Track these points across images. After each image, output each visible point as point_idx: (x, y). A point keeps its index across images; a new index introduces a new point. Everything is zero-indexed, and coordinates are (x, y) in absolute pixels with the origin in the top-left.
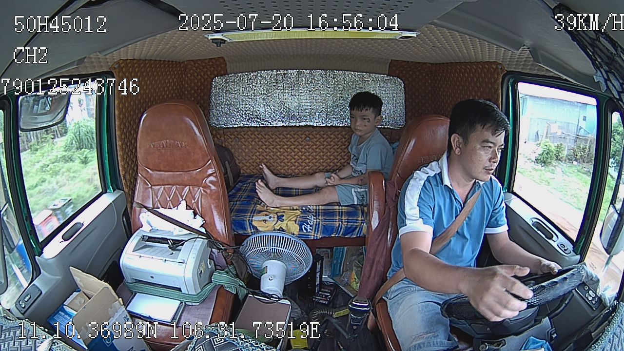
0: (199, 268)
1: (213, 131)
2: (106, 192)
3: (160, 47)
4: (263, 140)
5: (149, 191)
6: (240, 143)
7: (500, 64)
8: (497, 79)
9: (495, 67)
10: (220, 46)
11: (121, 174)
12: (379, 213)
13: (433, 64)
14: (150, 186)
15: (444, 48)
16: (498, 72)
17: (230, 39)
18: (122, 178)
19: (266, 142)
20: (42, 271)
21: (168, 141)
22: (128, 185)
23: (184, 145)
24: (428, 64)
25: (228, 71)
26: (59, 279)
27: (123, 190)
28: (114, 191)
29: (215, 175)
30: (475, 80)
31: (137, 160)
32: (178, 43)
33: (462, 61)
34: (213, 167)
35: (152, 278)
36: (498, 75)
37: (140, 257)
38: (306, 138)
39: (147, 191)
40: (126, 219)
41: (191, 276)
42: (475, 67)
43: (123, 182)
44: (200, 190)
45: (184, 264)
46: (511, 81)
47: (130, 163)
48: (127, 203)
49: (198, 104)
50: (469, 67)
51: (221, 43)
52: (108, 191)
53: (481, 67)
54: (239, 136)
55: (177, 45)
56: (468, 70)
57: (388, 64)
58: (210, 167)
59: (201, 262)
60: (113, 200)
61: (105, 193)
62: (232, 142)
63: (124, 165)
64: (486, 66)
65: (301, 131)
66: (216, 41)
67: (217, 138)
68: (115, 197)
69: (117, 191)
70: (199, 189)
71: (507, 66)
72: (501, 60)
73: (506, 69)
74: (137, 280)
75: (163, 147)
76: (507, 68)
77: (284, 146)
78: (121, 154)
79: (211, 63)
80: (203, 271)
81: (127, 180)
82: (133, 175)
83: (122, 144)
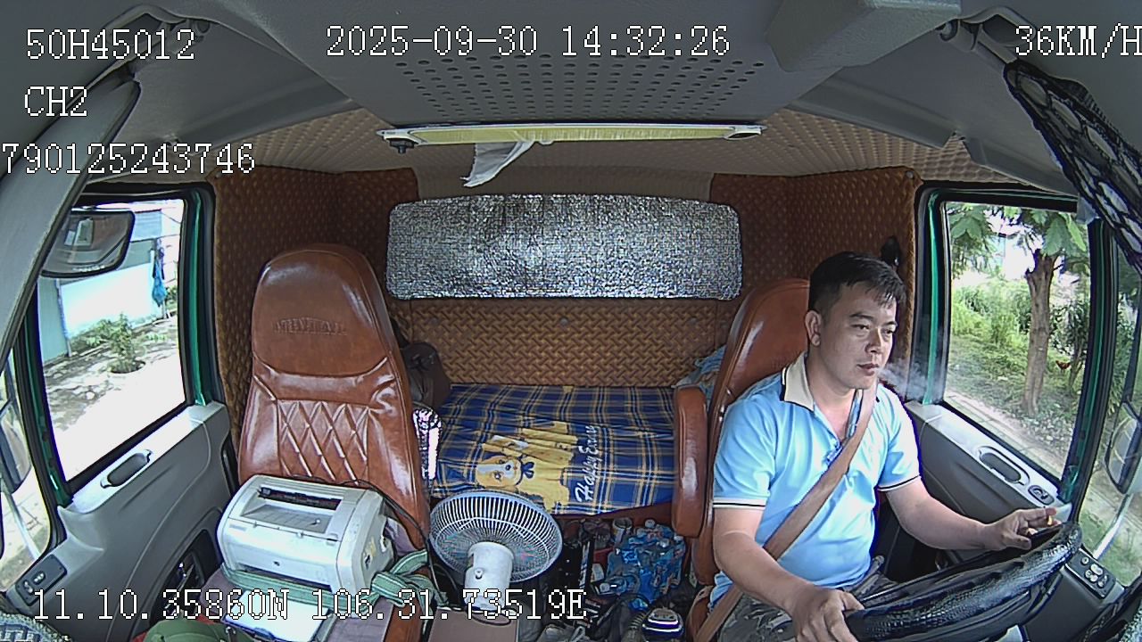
0: (364, 551)
1: (391, 304)
2: (193, 403)
3: (298, 144)
4: (483, 323)
5: (272, 409)
6: (440, 327)
7: (912, 169)
8: (907, 198)
9: (901, 176)
10: (404, 152)
11: (221, 373)
12: (695, 460)
13: (789, 177)
14: (273, 399)
15: (811, 149)
16: (908, 185)
17: (423, 141)
18: (223, 380)
19: (487, 326)
20: (68, 533)
21: (308, 319)
22: (233, 395)
23: (337, 328)
24: (781, 179)
25: (420, 194)
26: (100, 552)
27: (225, 404)
28: (207, 404)
29: (392, 385)
30: (867, 202)
31: (250, 350)
32: (331, 139)
33: (842, 170)
34: (390, 372)
35: (276, 566)
36: (908, 188)
37: (256, 525)
38: (560, 319)
39: (268, 407)
40: (228, 455)
41: (349, 564)
42: (866, 179)
43: (225, 388)
44: (365, 412)
45: (338, 543)
46: (933, 198)
47: (238, 354)
48: (231, 427)
49: (364, 253)
50: (855, 179)
51: (406, 147)
52: (196, 401)
53: (876, 178)
54: (439, 315)
55: (328, 142)
56: (853, 186)
57: (710, 181)
58: (383, 372)
59: (368, 540)
60: (205, 419)
61: (191, 405)
62: (425, 324)
63: (228, 357)
64: (887, 175)
65: (553, 307)
66: (397, 143)
67: (399, 316)
68: (209, 416)
69: (213, 402)
70: (364, 409)
71: (924, 172)
72: (913, 162)
73: (922, 178)
74: (248, 567)
75: (300, 329)
76: (925, 176)
77: (520, 333)
78: (223, 337)
79: (389, 179)
80: (371, 557)
81: (233, 386)
82: (244, 377)
83: (225, 320)
